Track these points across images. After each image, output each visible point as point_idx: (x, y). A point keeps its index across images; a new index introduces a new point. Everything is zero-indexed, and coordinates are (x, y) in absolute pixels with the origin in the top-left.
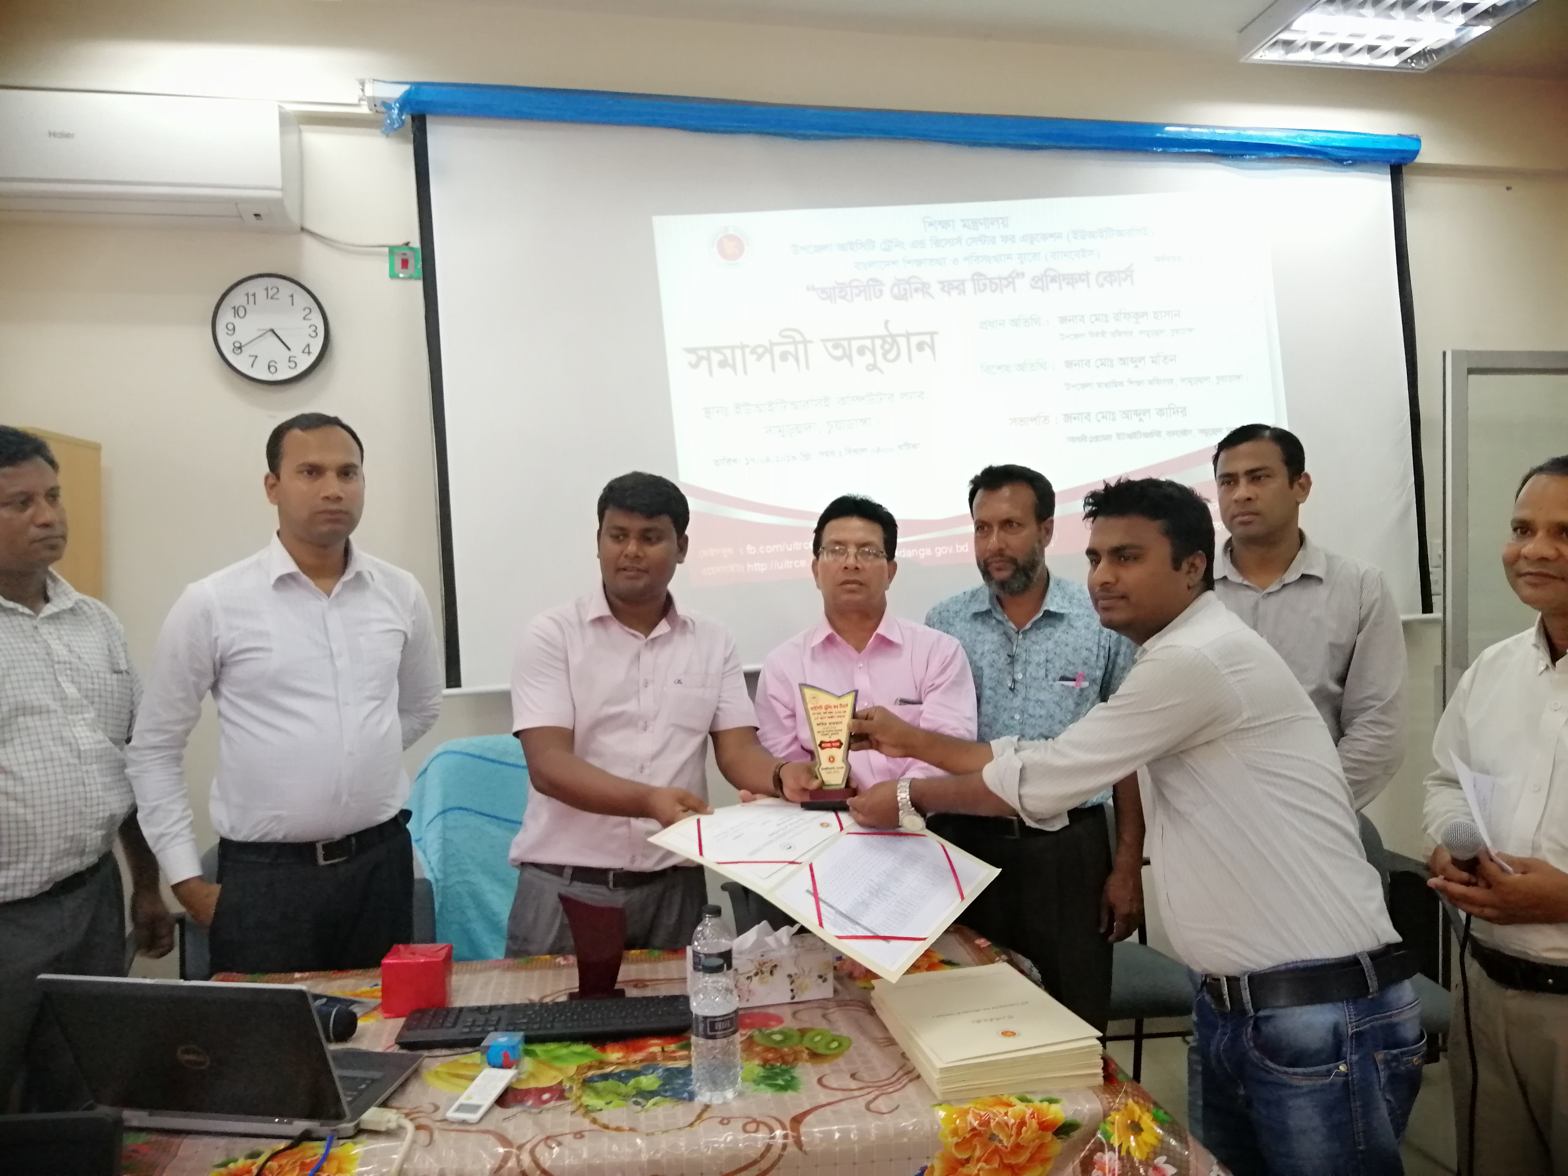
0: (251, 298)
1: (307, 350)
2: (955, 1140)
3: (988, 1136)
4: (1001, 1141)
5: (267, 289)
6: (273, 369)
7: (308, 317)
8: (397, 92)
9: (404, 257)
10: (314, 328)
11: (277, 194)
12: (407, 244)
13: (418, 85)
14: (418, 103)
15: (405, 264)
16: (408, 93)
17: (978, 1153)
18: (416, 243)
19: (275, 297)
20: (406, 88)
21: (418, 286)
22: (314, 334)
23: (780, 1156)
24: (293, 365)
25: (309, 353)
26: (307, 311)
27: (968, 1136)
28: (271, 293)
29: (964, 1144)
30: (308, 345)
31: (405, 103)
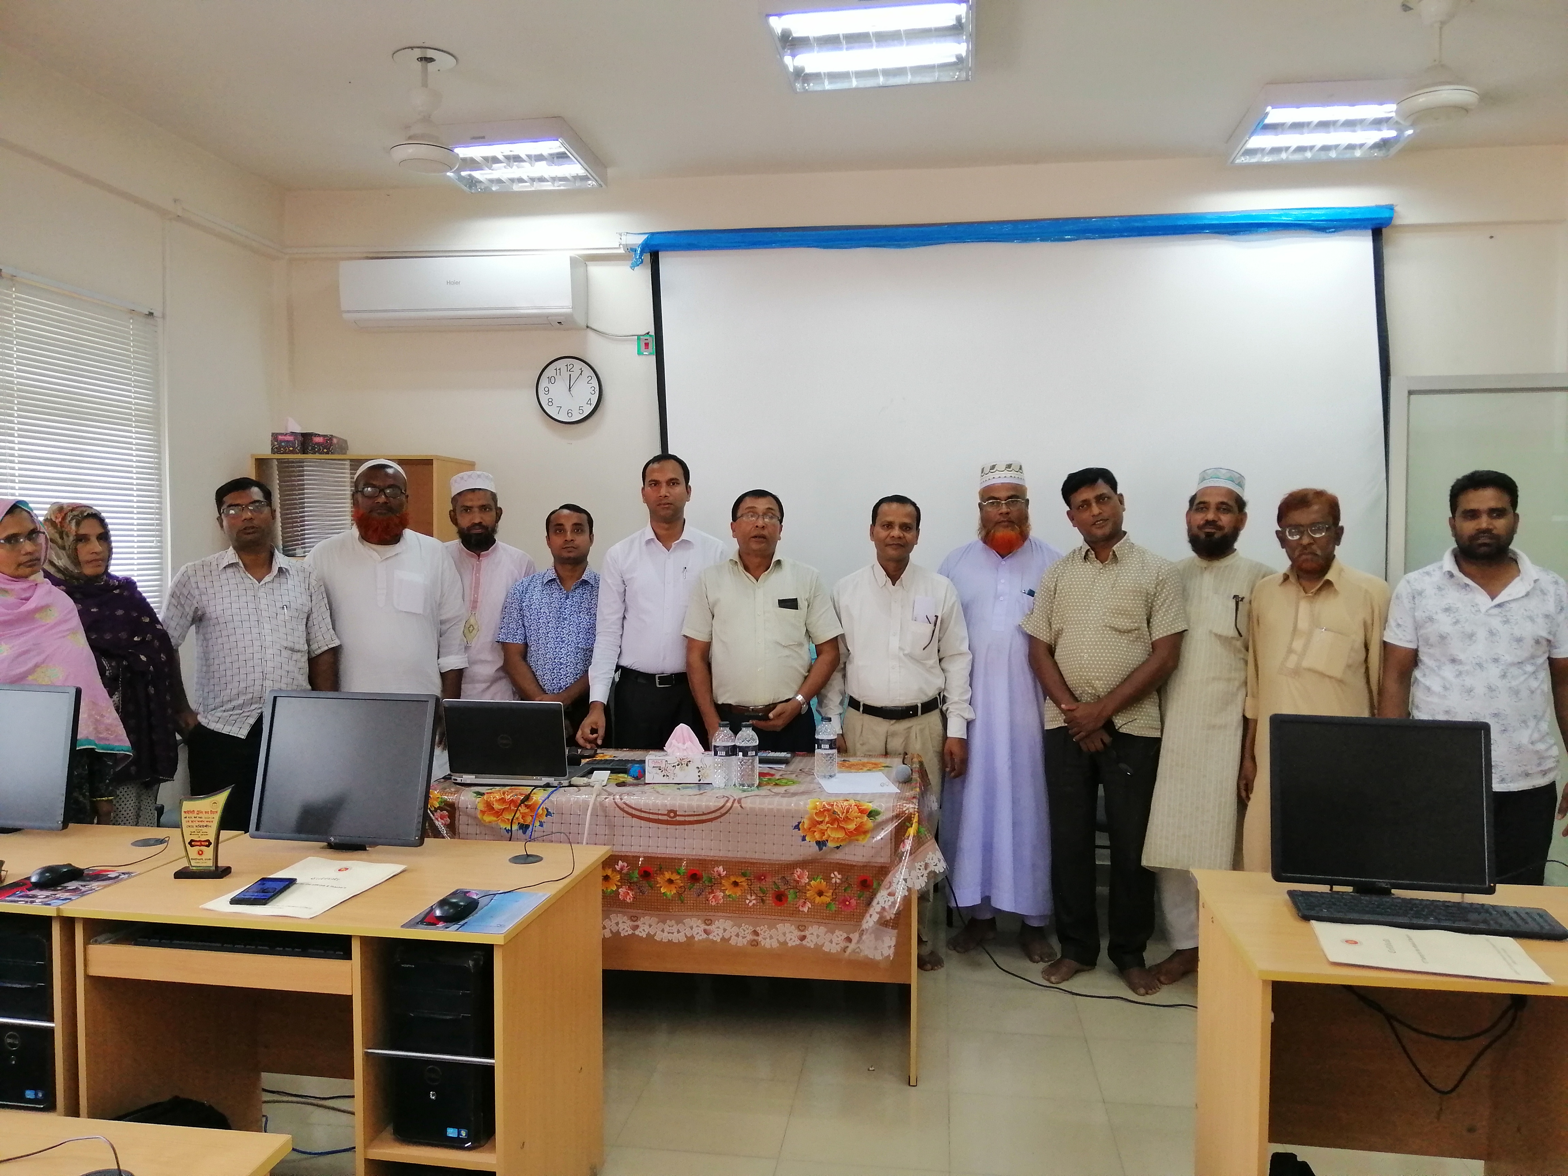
0: (558, 371)
1: (589, 402)
2: (815, 811)
3: (832, 811)
4: (839, 815)
5: (566, 366)
6: (569, 415)
7: (590, 383)
8: (640, 240)
9: (647, 341)
10: (593, 389)
11: (569, 311)
12: (648, 333)
13: (653, 234)
14: (652, 245)
15: (647, 345)
16: (646, 241)
17: (827, 819)
18: (652, 333)
19: (571, 370)
20: (646, 236)
21: (653, 359)
22: (593, 392)
23: (731, 807)
24: (581, 411)
25: (591, 404)
26: (590, 378)
27: (822, 810)
28: (569, 368)
29: (820, 813)
30: (590, 399)
31: (645, 247)
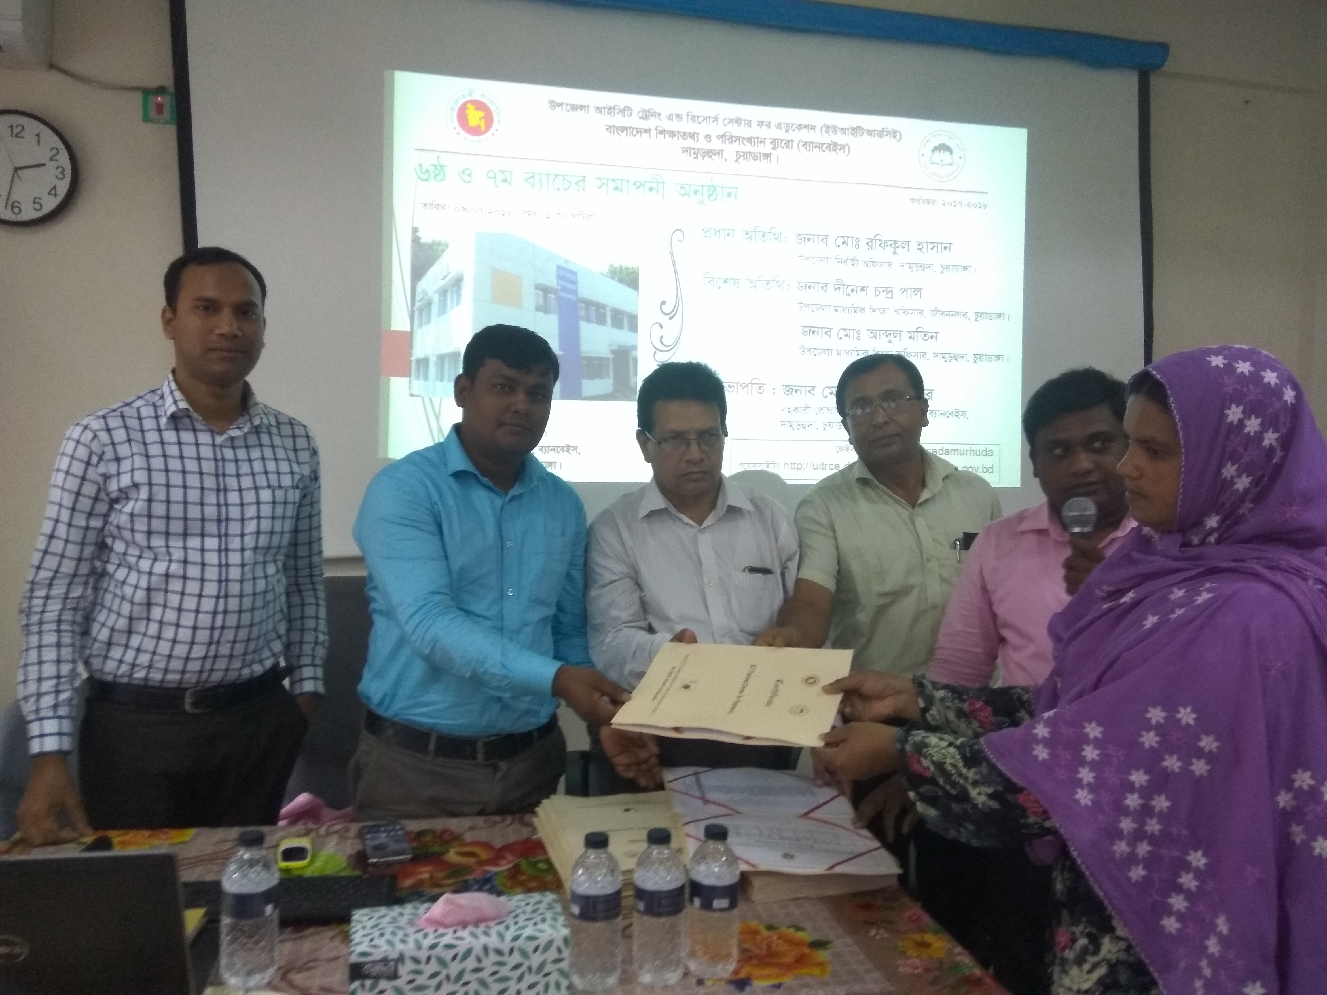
1: (53, 192)
5: (11, 127)
6: (16, 210)
7: (56, 158)
10: (61, 170)
12: (161, 87)
15: (159, 107)
18: (170, 85)
19: (21, 135)
21: (170, 132)
22: (61, 176)
24: (38, 206)
25: (56, 195)
26: (55, 152)
28: (16, 131)
30: (55, 187)
